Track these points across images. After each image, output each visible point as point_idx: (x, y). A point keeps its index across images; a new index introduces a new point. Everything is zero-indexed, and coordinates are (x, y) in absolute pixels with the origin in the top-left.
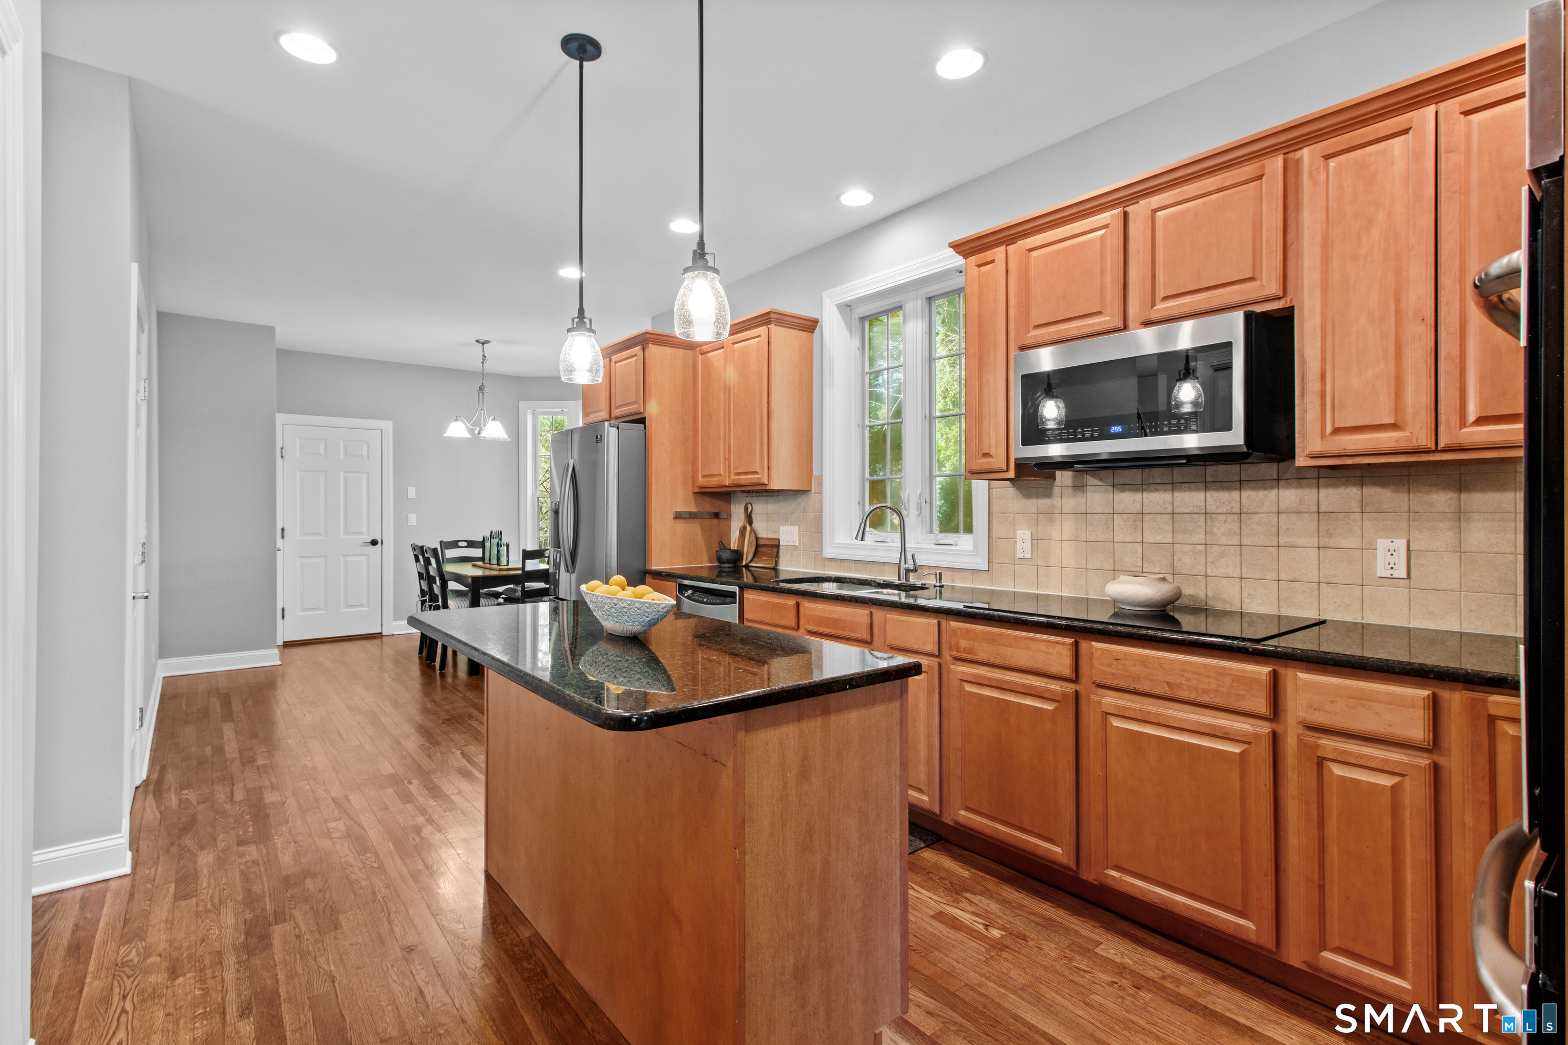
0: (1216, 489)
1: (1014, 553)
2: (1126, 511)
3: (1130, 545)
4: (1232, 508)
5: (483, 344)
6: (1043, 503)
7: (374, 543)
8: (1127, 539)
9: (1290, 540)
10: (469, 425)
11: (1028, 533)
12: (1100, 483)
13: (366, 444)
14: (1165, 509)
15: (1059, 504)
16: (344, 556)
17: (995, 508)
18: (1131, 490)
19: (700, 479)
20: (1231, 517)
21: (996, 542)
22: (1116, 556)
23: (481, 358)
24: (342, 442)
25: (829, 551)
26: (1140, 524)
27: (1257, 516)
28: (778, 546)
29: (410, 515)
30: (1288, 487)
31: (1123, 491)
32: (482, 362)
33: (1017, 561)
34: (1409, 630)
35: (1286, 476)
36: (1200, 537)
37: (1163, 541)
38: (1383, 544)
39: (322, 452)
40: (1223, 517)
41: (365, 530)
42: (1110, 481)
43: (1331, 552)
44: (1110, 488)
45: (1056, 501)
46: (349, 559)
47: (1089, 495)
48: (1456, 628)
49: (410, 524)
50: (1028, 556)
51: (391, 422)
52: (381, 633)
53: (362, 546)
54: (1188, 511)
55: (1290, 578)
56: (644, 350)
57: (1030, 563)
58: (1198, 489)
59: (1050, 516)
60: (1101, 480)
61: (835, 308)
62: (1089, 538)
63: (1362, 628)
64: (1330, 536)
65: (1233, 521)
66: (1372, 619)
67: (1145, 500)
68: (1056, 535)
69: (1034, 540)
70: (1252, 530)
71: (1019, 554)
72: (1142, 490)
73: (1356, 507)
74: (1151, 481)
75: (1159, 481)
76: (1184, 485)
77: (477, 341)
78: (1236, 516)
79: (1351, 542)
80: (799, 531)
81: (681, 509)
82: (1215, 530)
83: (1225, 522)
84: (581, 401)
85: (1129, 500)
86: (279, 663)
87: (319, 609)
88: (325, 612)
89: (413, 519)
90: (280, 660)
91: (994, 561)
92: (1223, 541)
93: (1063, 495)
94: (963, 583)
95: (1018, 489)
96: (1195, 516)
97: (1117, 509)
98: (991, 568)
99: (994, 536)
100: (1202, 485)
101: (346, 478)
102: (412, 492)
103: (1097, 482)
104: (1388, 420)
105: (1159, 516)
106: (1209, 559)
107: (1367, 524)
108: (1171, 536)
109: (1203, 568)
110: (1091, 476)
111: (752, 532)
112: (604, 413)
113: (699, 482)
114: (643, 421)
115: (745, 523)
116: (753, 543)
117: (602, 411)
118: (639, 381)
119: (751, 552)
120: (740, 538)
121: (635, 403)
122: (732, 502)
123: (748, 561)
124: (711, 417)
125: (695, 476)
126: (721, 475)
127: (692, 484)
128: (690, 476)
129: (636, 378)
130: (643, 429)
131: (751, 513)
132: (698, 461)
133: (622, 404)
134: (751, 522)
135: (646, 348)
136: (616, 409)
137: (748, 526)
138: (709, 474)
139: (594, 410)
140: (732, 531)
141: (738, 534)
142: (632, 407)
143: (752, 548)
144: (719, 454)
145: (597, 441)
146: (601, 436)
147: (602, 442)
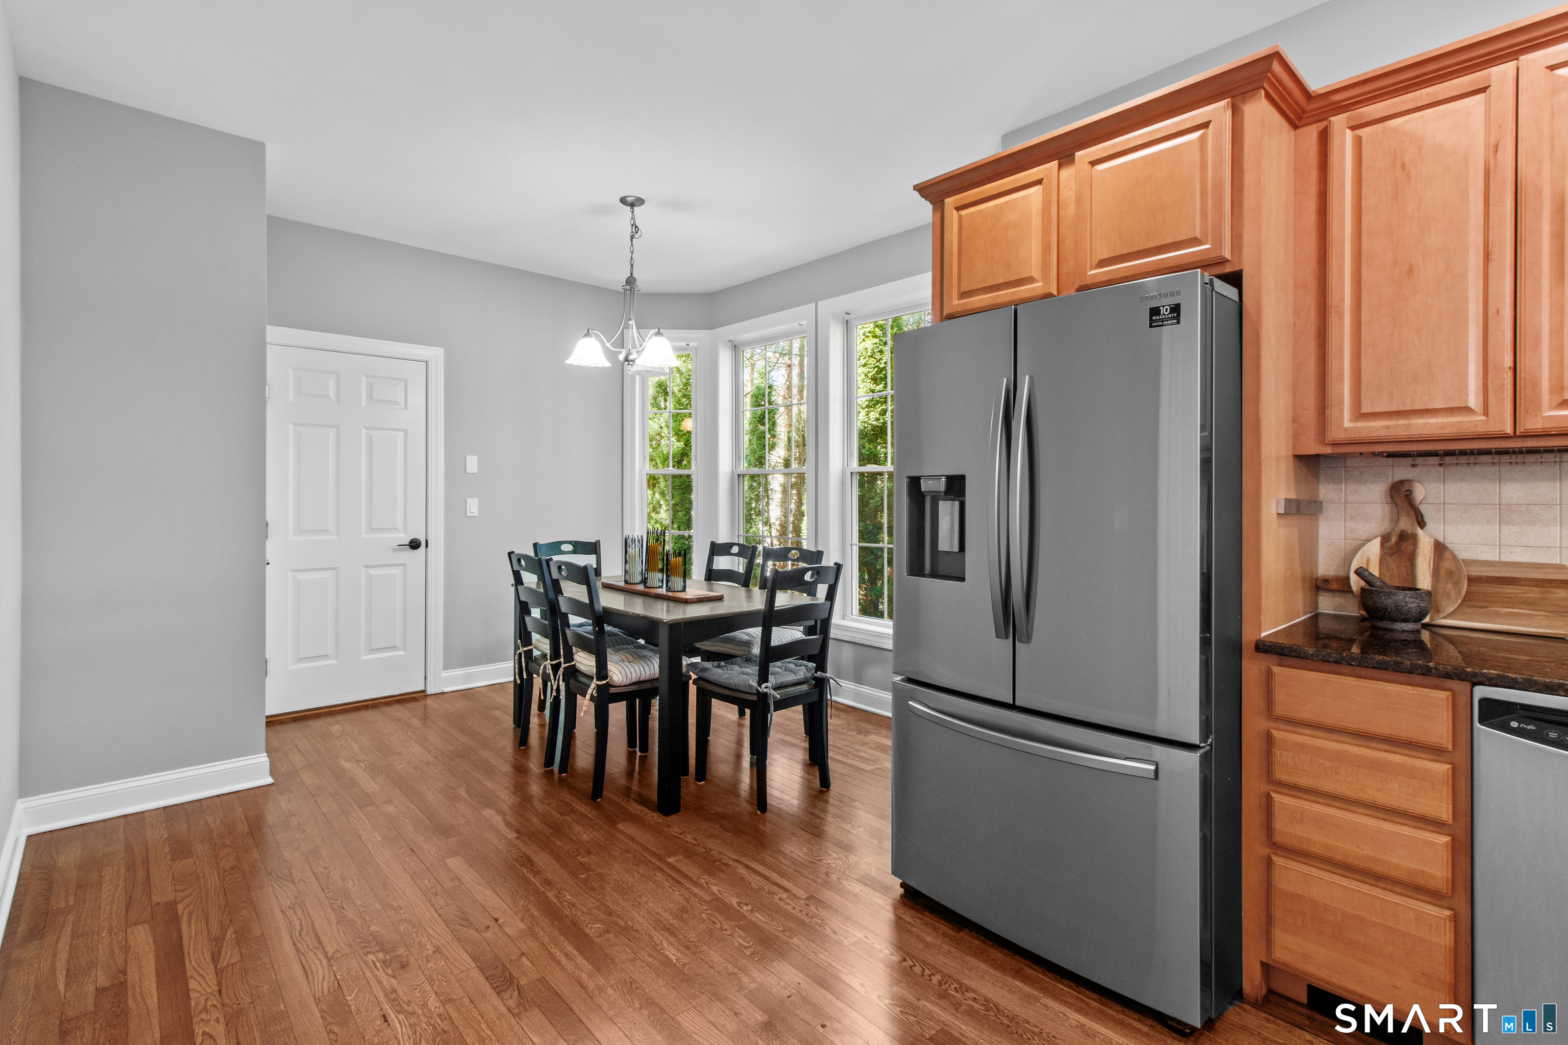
5: (632, 205)
7: (414, 545)
10: (608, 345)
13: (403, 383)
16: (366, 566)
19: (1347, 424)
23: (628, 230)
24: (364, 379)
29: (469, 500)
32: (632, 237)
39: (332, 394)
41: (400, 525)
46: (373, 572)
49: (469, 514)
51: (442, 350)
52: (424, 691)
53: (395, 550)
56: (1236, 111)
77: (623, 201)
84: (931, 273)
86: (270, 780)
87: (326, 657)
88: (334, 662)
89: (473, 506)
90: (272, 774)
101: (370, 439)
102: (472, 464)
111: (1440, 548)
112: (1040, 284)
113: (1346, 429)
114: (1235, 279)
115: (1406, 524)
116: (1450, 573)
117: (1031, 280)
118: (1218, 186)
119: (1453, 594)
120: (1389, 560)
121: (1195, 241)
122: (1322, 478)
123: (1441, 615)
124: (1410, 271)
125: (1310, 415)
126: (1468, 410)
127: (1296, 437)
128: (1291, 418)
129: (1203, 180)
130: (1237, 300)
131: (1420, 503)
132: (1341, 380)
133: (1126, 252)
134: (1422, 524)
135: (1244, 101)
136: (1091, 270)
137: (1420, 532)
138: (1394, 409)
139: (994, 283)
140: (1321, 542)
141: (1374, 549)
142: (1208, 246)
143: (1457, 584)
144: (1460, 358)
145: (1156, 321)
146: (1176, 309)
147: (1178, 323)
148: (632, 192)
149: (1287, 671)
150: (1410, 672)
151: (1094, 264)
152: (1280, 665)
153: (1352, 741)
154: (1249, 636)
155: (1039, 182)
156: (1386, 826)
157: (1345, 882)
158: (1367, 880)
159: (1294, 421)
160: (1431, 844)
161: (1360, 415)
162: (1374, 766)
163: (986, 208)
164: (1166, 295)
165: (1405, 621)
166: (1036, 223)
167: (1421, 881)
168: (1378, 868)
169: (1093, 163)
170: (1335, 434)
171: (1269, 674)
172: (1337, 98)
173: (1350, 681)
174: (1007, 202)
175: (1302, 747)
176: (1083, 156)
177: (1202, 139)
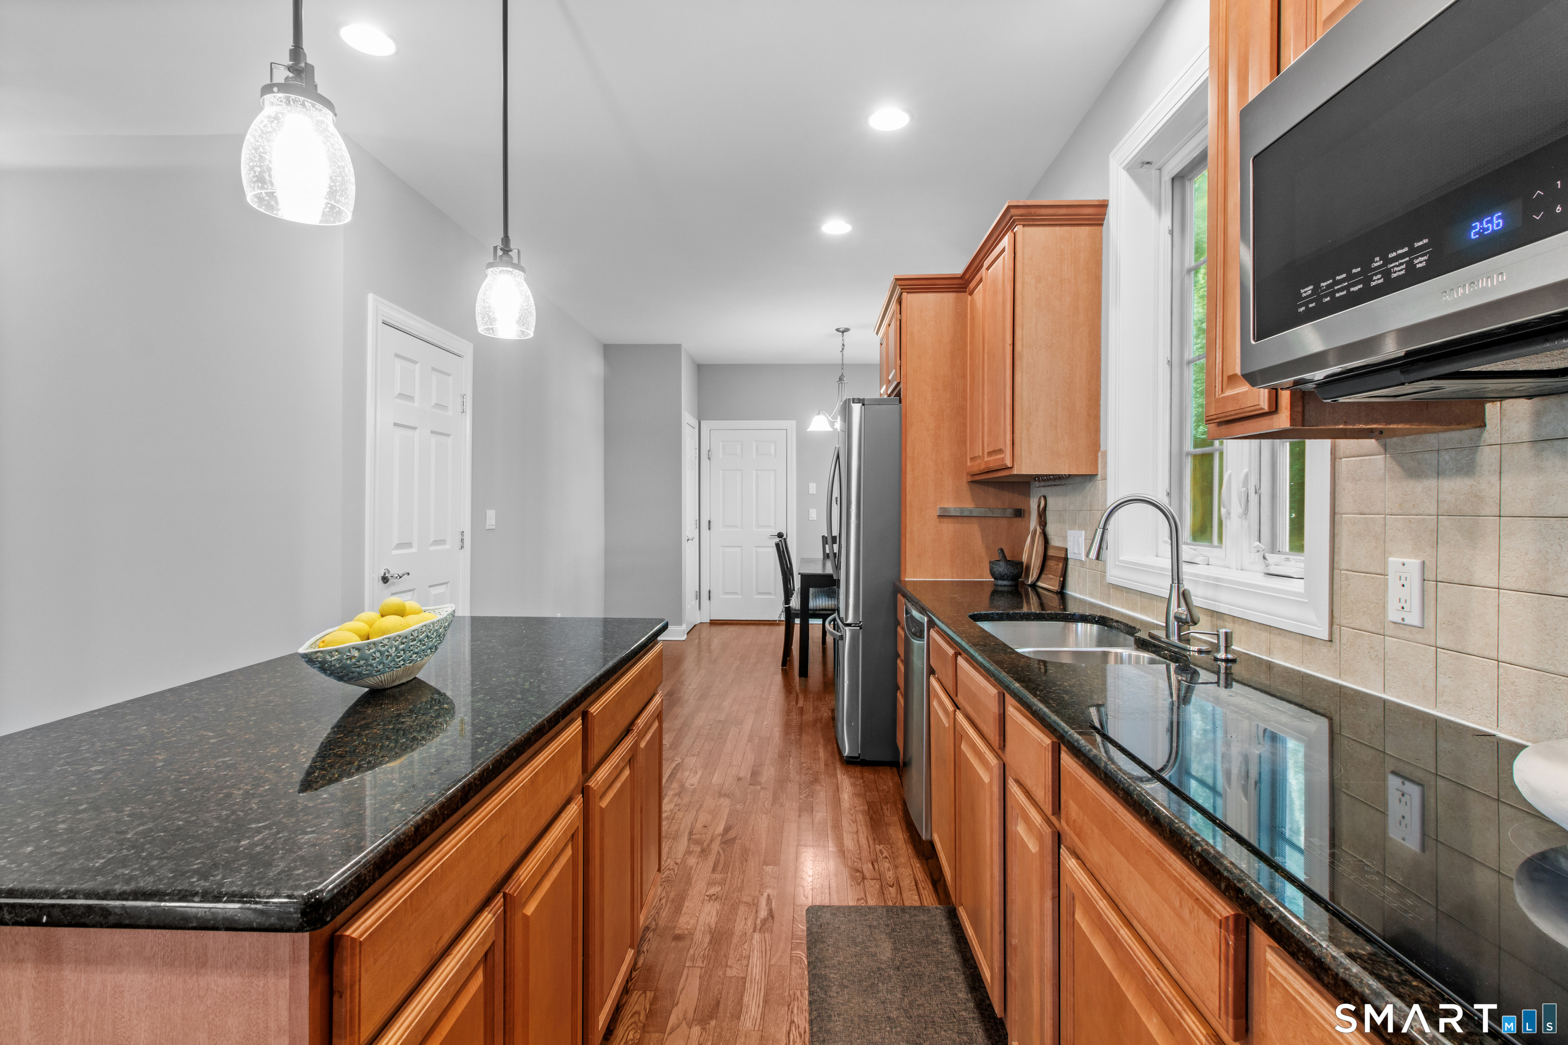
1: (1384, 608)
5: (843, 332)
6: (1453, 487)
7: (780, 535)
10: (830, 417)
11: (1414, 563)
13: (774, 443)
15: (1495, 490)
16: (756, 547)
17: (1346, 503)
21: (1347, 579)
23: (841, 347)
24: (754, 443)
28: (1067, 559)
29: (811, 510)
32: (842, 351)
33: (1390, 630)
39: (738, 452)
41: (773, 524)
45: (1485, 482)
46: (760, 550)
49: (811, 519)
50: (1414, 618)
51: (795, 422)
53: (770, 538)
57: (1419, 637)
59: (1469, 520)
68: (1482, 571)
69: (1430, 580)
71: (1393, 615)
77: (838, 330)
80: (1085, 538)
81: (950, 505)
87: (737, 593)
88: (740, 597)
89: (813, 514)
91: (1344, 622)
93: (1505, 465)
94: (1286, 660)
95: (1393, 457)
98: (1336, 636)
99: (1344, 565)
101: (757, 476)
102: (812, 488)
115: (1037, 524)
131: (1043, 510)
134: (1044, 523)
148: (842, 326)
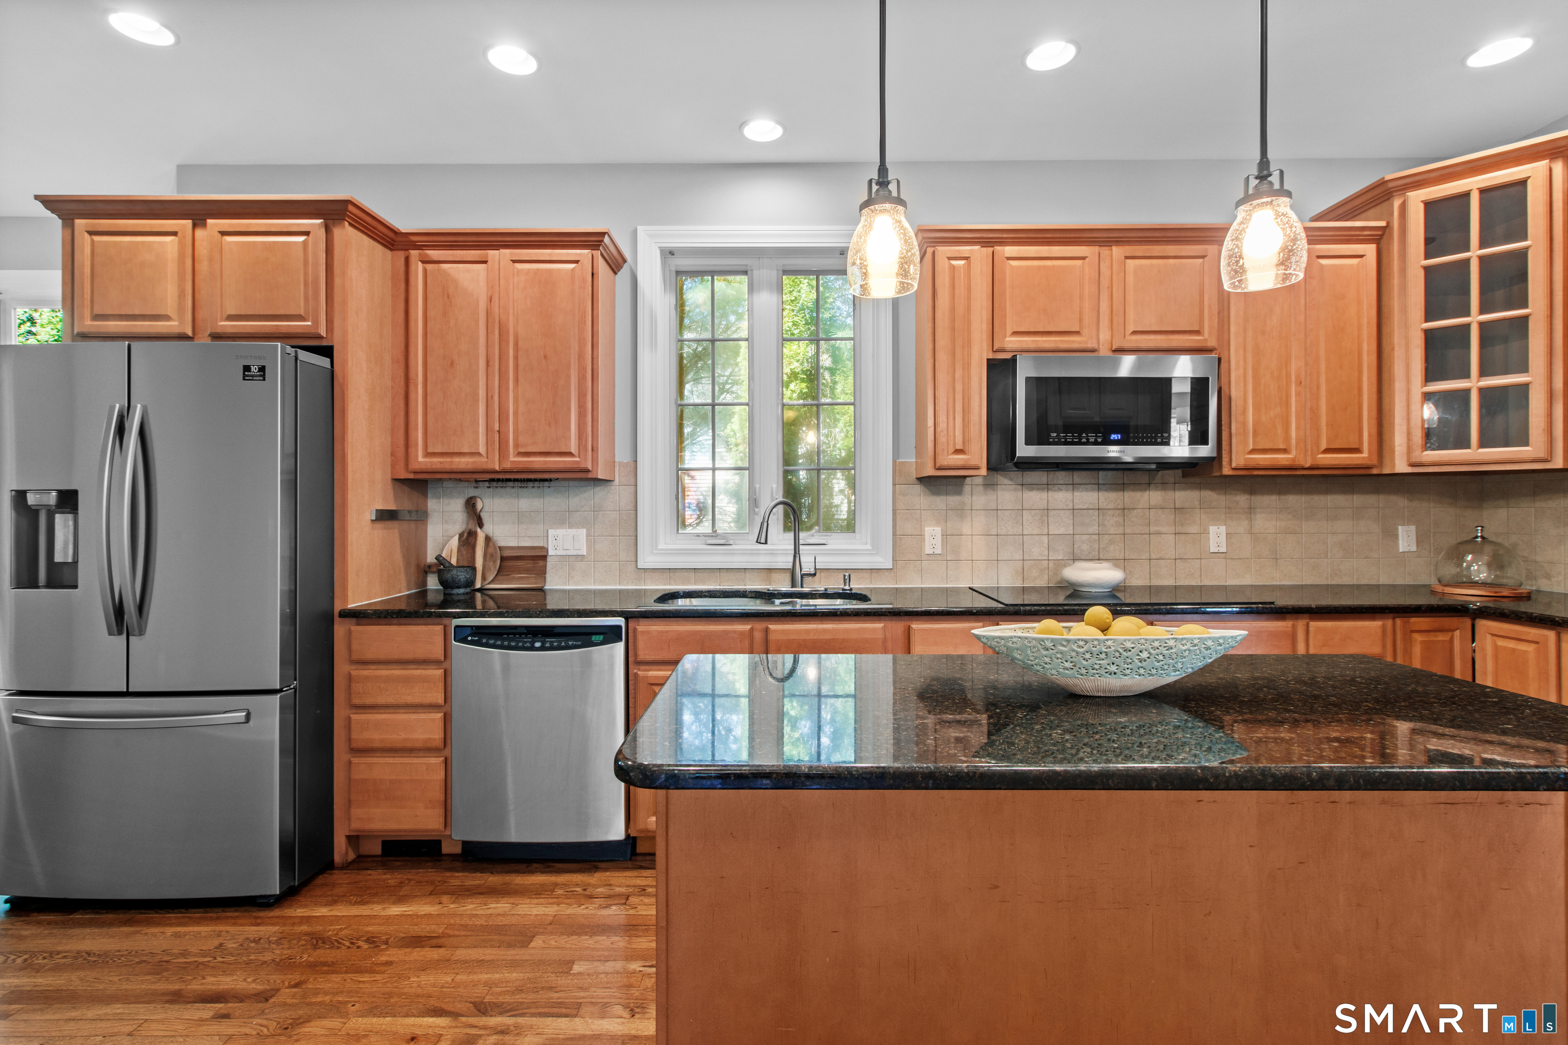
0: (1106, 490)
1: (921, 548)
2: (1033, 508)
3: (1037, 538)
4: (1118, 504)
6: (953, 500)
8: (1035, 532)
9: (1158, 528)
11: (938, 530)
12: (1010, 482)
14: (1067, 505)
15: (970, 501)
18: (1038, 489)
19: (421, 459)
20: (1118, 512)
22: (1025, 547)
25: (647, 560)
26: (1046, 519)
27: (1135, 511)
28: (544, 558)
30: (1156, 489)
31: (1031, 490)
33: (925, 558)
34: (1226, 587)
35: (1154, 482)
36: (1094, 529)
37: (1065, 533)
38: (1213, 529)
40: (1111, 512)
42: (1020, 481)
43: (1183, 536)
44: (1020, 487)
45: (966, 498)
47: (999, 493)
48: (1249, 583)
50: (938, 551)
54: (1085, 507)
55: (1157, 557)
56: (328, 228)
57: (940, 558)
58: (1093, 490)
59: (960, 512)
60: (1011, 480)
61: (658, 251)
62: (1000, 532)
63: (1201, 588)
64: (1182, 525)
65: (1119, 515)
66: (1207, 582)
67: (1050, 498)
68: (966, 530)
69: (945, 535)
70: (1132, 522)
71: (928, 550)
72: (1048, 490)
73: (1197, 503)
74: (1055, 482)
75: (1062, 482)
76: (1082, 486)
78: (1120, 511)
79: (1193, 529)
80: (588, 535)
81: (380, 505)
82: (1106, 522)
83: (1113, 516)
85: (1036, 498)
91: (900, 559)
92: (1112, 531)
93: (974, 493)
95: (925, 486)
96: (1091, 511)
97: (1025, 506)
98: (896, 566)
100: (1096, 486)
103: (1006, 481)
104: (1282, 446)
105: (1062, 512)
106: (1101, 546)
107: (1204, 516)
108: (1072, 528)
109: (1097, 553)
110: (1001, 475)
111: (488, 539)
112: (176, 323)
113: (419, 463)
114: (327, 351)
115: (473, 526)
116: (492, 556)
117: (167, 318)
118: (316, 282)
119: (492, 568)
120: (462, 549)
121: (300, 318)
122: (429, 495)
123: (487, 582)
124: (452, 364)
125: (401, 452)
126: (479, 454)
127: (393, 466)
128: (389, 452)
129: (306, 274)
130: (330, 367)
131: (480, 511)
132: (417, 429)
133: (250, 313)
134: (481, 525)
135: (334, 225)
136: (222, 321)
137: (479, 530)
138: (444, 451)
139: (130, 313)
140: (429, 539)
141: (455, 542)
142: (309, 323)
143: (495, 562)
144: (475, 422)
145: (248, 376)
146: (262, 369)
147: (264, 380)
149: (360, 628)
150: (422, 617)
151: (225, 316)
152: (358, 624)
153: (399, 667)
154: (338, 607)
155: (175, 234)
156: (413, 716)
157: (391, 760)
158: (405, 755)
159: (392, 455)
160: (433, 720)
161: (428, 454)
162: (407, 680)
163: (121, 242)
164: (255, 357)
165: (459, 587)
166: (171, 269)
167: (429, 745)
168: (409, 745)
169: (223, 233)
170: (414, 466)
171: (350, 632)
172: (414, 238)
173: (394, 628)
174: (143, 243)
175: (367, 678)
176: (214, 224)
177: (305, 242)
